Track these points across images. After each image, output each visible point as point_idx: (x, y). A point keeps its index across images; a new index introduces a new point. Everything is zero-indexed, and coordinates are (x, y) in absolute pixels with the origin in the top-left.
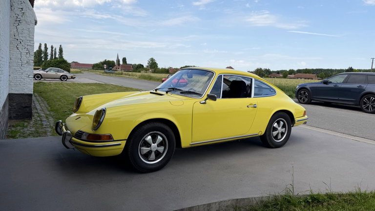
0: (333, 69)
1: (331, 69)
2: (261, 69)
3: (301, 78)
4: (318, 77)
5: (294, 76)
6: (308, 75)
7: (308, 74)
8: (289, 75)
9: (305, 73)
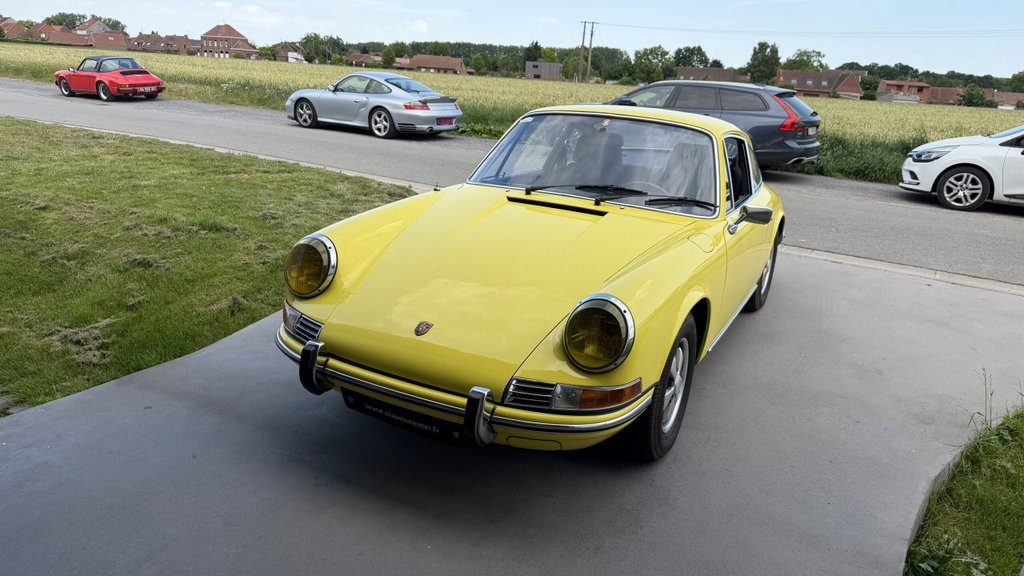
0: (494, 44)
1: (491, 45)
2: (316, 37)
3: (428, 69)
4: (467, 65)
5: (408, 61)
6: (442, 60)
7: (442, 58)
8: (398, 60)
9: (435, 54)
